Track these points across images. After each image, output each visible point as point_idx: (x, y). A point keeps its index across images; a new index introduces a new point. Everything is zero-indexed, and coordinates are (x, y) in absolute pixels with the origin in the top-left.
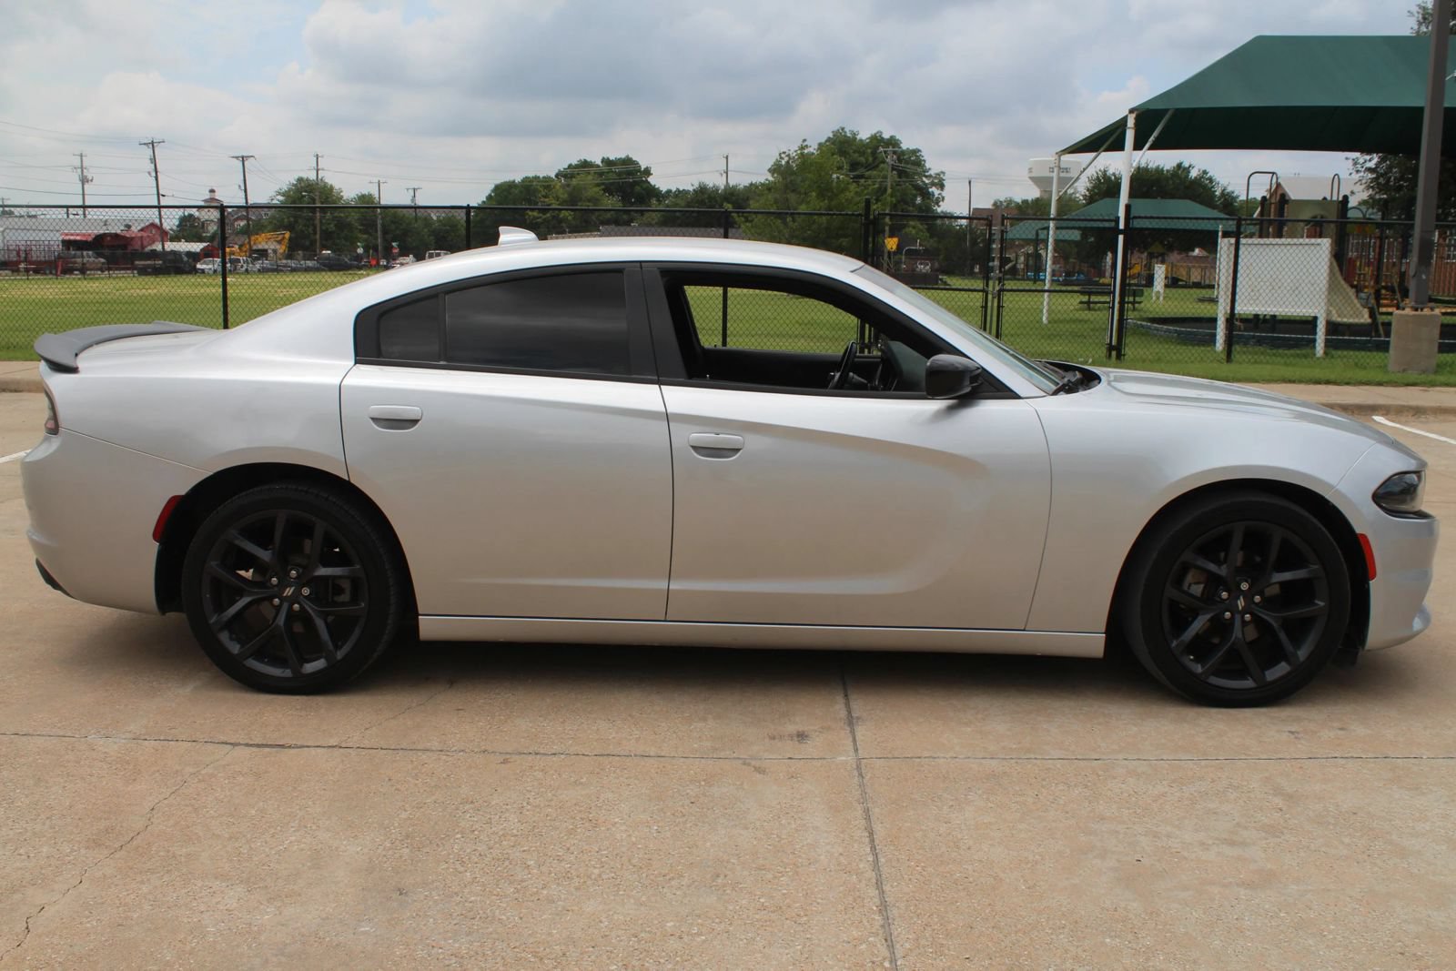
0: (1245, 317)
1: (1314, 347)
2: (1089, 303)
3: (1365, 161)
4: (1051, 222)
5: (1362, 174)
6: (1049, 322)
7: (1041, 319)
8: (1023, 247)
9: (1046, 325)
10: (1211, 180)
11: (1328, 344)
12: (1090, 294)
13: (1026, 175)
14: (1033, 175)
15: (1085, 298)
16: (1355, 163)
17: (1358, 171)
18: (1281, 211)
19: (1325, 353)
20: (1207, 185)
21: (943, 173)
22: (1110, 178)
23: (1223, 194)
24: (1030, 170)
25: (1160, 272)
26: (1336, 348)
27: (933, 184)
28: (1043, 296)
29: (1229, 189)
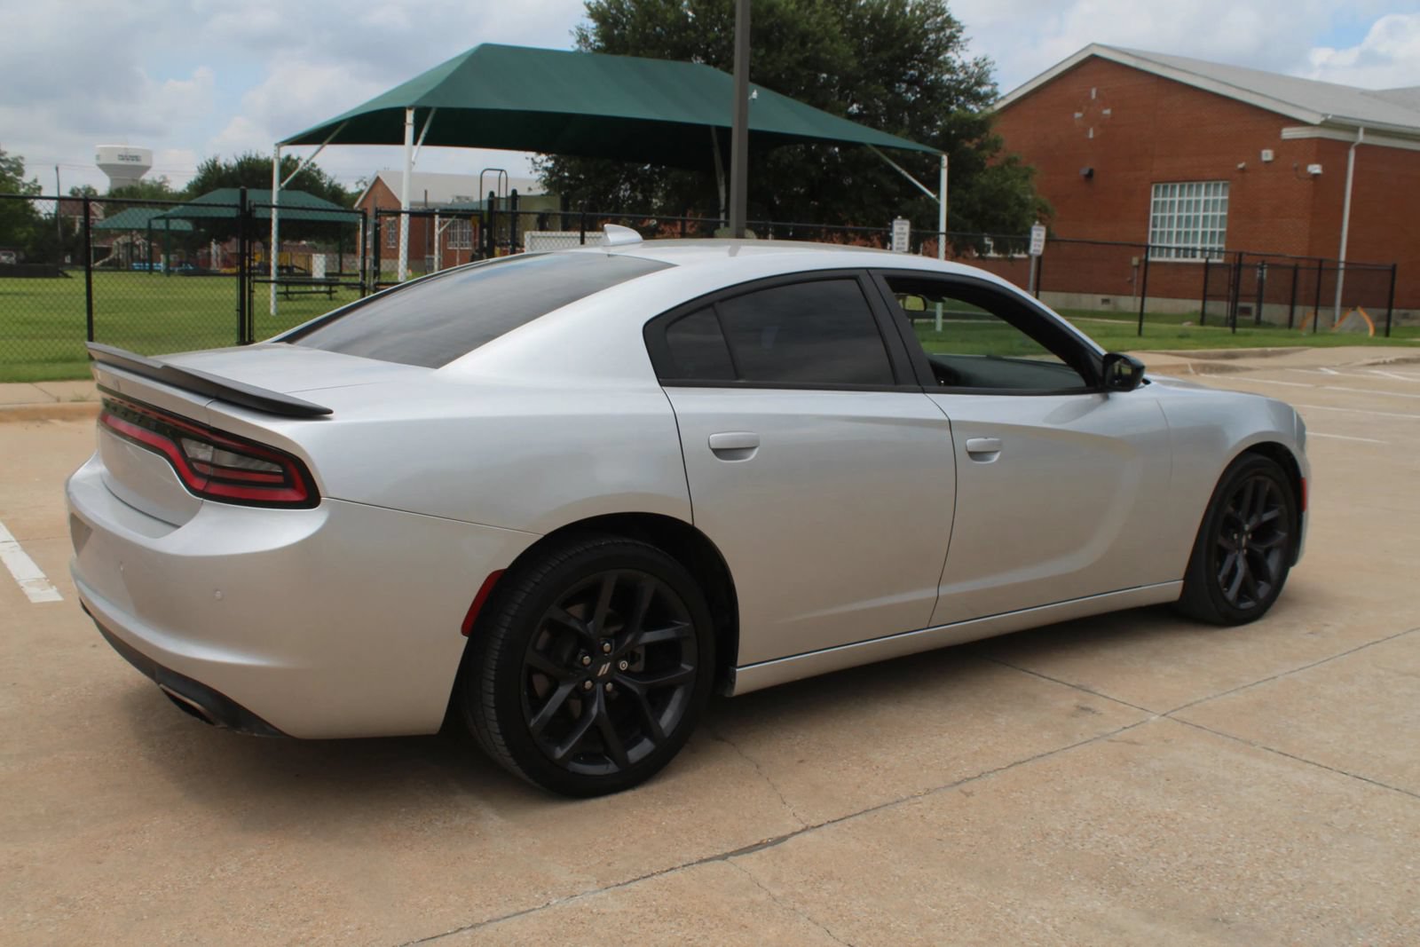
2: (287, 293)
3: (542, 161)
4: (274, 210)
5: (540, 173)
6: (277, 314)
7: (269, 311)
8: (119, 236)
9: (273, 317)
10: (319, 172)
12: (287, 284)
13: (93, 163)
14: (103, 161)
15: (283, 289)
16: (534, 163)
17: (536, 170)
18: (514, 206)
20: (315, 177)
21: (22, 158)
22: (220, 169)
23: (330, 186)
24: (98, 157)
25: (318, 262)
27: (10, 169)
28: (269, 287)
29: (336, 182)
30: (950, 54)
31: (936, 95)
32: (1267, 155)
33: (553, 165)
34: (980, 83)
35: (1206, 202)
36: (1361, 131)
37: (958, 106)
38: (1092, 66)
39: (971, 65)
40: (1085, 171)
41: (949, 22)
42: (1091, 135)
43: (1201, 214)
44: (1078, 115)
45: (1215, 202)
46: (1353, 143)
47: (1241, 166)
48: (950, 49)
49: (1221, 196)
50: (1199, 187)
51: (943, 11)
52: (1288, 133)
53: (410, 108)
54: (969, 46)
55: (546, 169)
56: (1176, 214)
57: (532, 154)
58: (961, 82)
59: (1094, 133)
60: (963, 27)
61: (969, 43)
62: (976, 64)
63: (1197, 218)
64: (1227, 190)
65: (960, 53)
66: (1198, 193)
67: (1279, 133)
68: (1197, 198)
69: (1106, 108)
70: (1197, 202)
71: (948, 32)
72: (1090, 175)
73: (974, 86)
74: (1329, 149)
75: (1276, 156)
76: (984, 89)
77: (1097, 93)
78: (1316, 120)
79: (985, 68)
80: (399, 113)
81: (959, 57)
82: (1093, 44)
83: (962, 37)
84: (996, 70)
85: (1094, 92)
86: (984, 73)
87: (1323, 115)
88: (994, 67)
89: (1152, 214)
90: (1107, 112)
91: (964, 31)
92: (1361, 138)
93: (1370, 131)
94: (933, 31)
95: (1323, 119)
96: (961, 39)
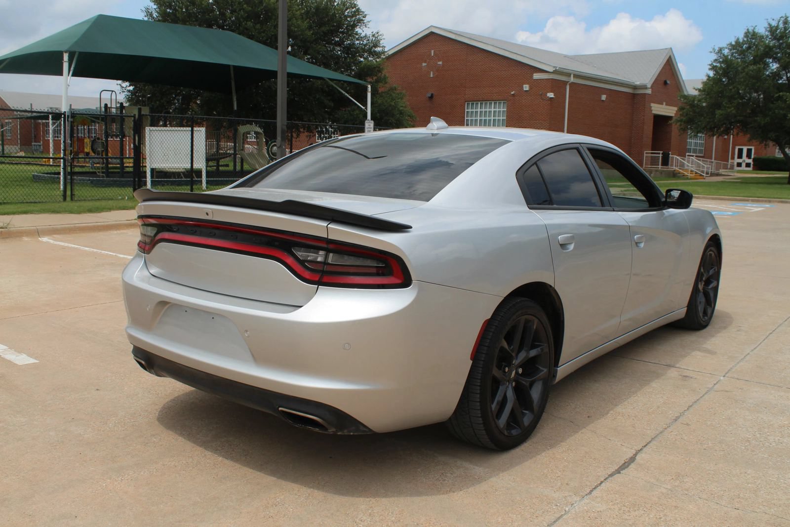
0: (159, 170)
1: (201, 184)
3: (127, 86)
5: (126, 93)
11: (207, 182)
16: (122, 87)
17: (123, 92)
19: (207, 188)
26: (211, 185)
30: (358, 30)
31: (352, 51)
32: (526, 87)
33: (133, 88)
34: (376, 46)
35: (495, 112)
36: (572, 76)
37: (364, 58)
38: (431, 38)
39: (371, 36)
40: (429, 95)
41: (358, 11)
42: (432, 76)
43: (492, 118)
44: (424, 64)
45: (499, 112)
46: (569, 82)
47: (512, 93)
48: (358, 27)
49: (503, 109)
50: (491, 104)
51: (355, 5)
52: (536, 76)
53: (66, 52)
54: (370, 25)
55: (129, 91)
56: (479, 118)
57: (120, 82)
58: (365, 45)
59: (433, 74)
60: (366, 15)
61: (370, 24)
62: (373, 36)
63: (490, 120)
64: (506, 105)
65: (365, 29)
66: (490, 107)
67: (532, 76)
68: (490, 110)
69: (440, 61)
70: (490, 112)
71: (358, 17)
72: (431, 97)
73: (372, 47)
74: (557, 85)
75: (531, 88)
76: (378, 49)
77: (434, 52)
78: (551, 69)
79: (379, 38)
80: (58, 55)
81: (363, 31)
82: (432, 26)
83: (366, 20)
84: (384, 39)
85: (432, 51)
86: (378, 40)
87: (554, 67)
88: (383, 37)
89: (466, 118)
90: (440, 63)
91: (367, 17)
92: (572, 79)
93: (576, 76)
94: (349, 17)
95: (554, 69)
96: (365, 21)
